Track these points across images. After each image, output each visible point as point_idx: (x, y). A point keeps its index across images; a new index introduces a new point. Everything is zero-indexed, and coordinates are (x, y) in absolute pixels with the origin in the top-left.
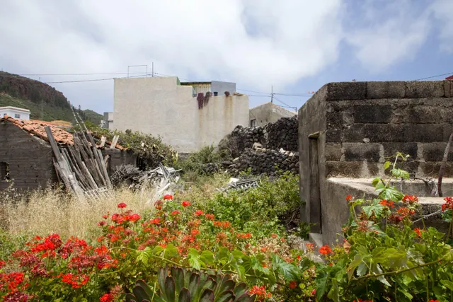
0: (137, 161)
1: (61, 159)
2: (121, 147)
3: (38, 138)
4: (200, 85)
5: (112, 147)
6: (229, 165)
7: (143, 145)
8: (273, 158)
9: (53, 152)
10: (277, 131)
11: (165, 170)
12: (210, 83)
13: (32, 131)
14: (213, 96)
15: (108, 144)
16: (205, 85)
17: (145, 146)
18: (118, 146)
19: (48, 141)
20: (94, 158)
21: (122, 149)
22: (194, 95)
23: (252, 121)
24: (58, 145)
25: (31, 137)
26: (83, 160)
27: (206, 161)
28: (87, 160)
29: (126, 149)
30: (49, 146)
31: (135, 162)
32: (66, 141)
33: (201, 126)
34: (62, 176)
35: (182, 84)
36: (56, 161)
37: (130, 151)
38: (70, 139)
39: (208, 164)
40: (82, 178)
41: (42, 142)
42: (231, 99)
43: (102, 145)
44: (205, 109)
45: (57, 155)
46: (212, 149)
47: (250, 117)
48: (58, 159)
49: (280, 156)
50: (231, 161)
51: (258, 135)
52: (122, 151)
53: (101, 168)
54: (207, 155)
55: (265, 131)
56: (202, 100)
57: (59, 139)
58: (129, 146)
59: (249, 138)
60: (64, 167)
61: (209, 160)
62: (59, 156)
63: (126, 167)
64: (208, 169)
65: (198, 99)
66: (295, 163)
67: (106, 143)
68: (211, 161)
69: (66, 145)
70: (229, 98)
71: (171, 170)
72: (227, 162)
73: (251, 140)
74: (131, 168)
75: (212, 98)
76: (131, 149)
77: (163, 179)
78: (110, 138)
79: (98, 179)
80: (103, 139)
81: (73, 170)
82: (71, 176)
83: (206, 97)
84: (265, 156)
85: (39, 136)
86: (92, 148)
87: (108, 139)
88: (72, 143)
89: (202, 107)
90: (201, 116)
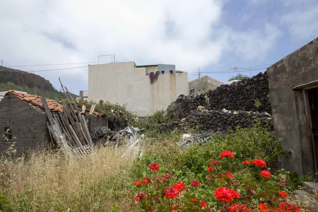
0: (109, 124)
1: (54, 123)
2: (97, 114)
3: (35, 107)
4: (150, 68)
5: (91, 113)
6: (177, 124)
7: (112, 111)
8: (218, 116)
9: (47, 118)
10: (218, 96)
11: (132, 129)
12: (157, 66)
13: (30, 101)
14: (161, 74)
15: (87, 111)
16: (153, 67)
17: (114, 112)
18: (95, 112)
19: (43, 109)
20: (79, 122)
21: (98, 114)
22: (147, 74)
23: (191, 91)
24: (52, 112)
25: (30, 106)
26: (70, 123)
27: (159, 122)
28: (73, 123)
29: (101, 114)
30: (44, 113)
31: (107, 125)
32: (56, 109)
33: (153, 96)
34: (54, 137)
35: (137, 67)
36: (50, 125)
37: (104, 116)
38: (60, 108)
39: (161, 124)
40: (70, 138)
41: (39, 110)
42: (175, 76)
43: (83, 111)
44: (156, 84)
45: (50, 120)
46: (163, 112)
47: (190, 88)
48: (51, 123)
49: (225, 114)
50: (179, 121)
51: (201, 100)
52: (98, 116)
53: (84, 129)
54: (160, 117)
55: (206, 97)
56: (153, 77)
57: (51, 107)
58: (103, 112)
59: (194, 102)
60: (56, 129)
61: (161, 121)
62: (52, 120)
63: (102, 128)
64: (161, 128)
65: (150, 76)
66: (240, 120)
67: (86, 111)
68: (163, 122)
69: (57, 112)
70: (173, 75)
71: (137, 129)
72: (177, 122)
73: (196, 104)
74: (105, 129)
75: (160, 76)
76: (104, 115)
77: (131, 137)
78: (88, 107)
79: (82, 138)
80: (84, 108)
81: (63, 132)
82: (62, 137)
83: (156, 75)
84: (211, 115)
85: (35, 105)
86: (77, 113)
87: (87, 107)
88: (61, 110)
89: (153, 82)
90: (153, 89)
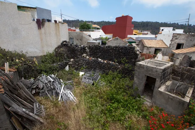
1: (12, 103)
4: (29, 9)
6: (68, 63)
10: (95, 50)
11: (53, 78)
12: (35, 8)
14: (47, 22)
16: (32, 9)
22: (34, 20)
23: (70, 38)
34: (20, 113)
42: (58, 25)
44: (43, 30)
45: (8, 102)
47: (69, 36)
48: (10, 104)
50: (69, 61)
55: (87, 48)
56: (40, 24)
60: (16, 107)
62: (10, 102)
65: (37, 22)
70: (57, 24)
72: (67, 61)
73: (81, 52)
75: (47, 24)
79: (29, 101)
82: (24, 110)
83: (42, 22)
89: (41, 28)
90: (41, 34)
